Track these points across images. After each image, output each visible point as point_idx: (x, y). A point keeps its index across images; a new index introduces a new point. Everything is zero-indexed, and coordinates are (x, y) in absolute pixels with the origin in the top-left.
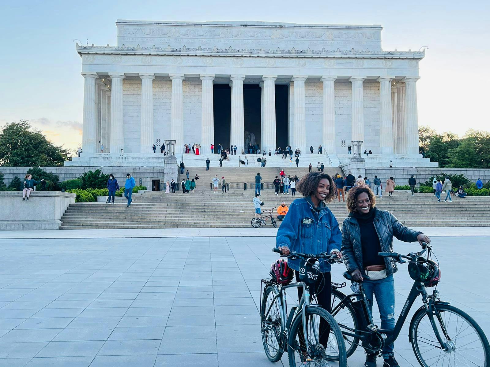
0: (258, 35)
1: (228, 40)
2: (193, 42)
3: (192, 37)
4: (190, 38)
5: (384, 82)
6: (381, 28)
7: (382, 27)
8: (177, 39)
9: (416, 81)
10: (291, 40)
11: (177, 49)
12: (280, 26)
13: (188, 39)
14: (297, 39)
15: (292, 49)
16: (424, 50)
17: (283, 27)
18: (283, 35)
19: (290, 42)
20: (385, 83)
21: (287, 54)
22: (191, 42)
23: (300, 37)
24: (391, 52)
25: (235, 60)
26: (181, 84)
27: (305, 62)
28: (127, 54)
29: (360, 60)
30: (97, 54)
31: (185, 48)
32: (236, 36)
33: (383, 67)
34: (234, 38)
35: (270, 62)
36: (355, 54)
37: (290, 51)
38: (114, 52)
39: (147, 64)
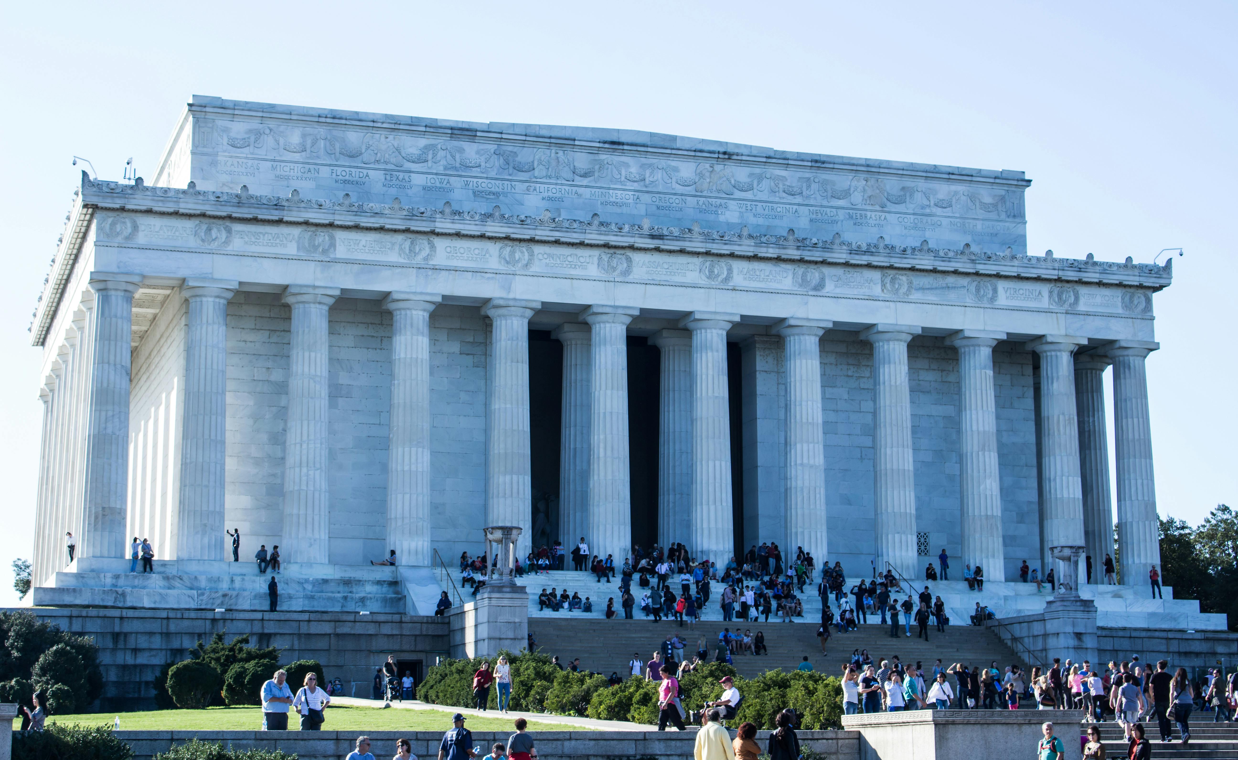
0: (655, 178)
1: (558, 187)
2: (444, 185)
3: (442, 168)
4: (436, 174)
5: (1053, 353)
6: (1024, 183)
7: (1027, 177)
8: (394, 173)
9: (1145, 357)
10: (756, 201)
11: (422, 213)
12: (725, 153)
13: (430, 176)
14: (777, 200)
15: (785, 234)
16: (1169, 261)
17: (735, 157)
18: (733, 182)
19: (754, 207)
20: (1057, 356)
21: (771, 250)
22: (438, 185)
23: (784, 191)
24: (1076, 264)
25: (605, 258)
26: (426, 330)
27: (823, 279)
28: (255, 220)
29: (986, 281)
30: (149, 212)
31: (447, 210)
32: (585, 175)
33: (1054, 307)
34: (579, 181)
35: (721, 267)
36: (973, 261)
37: (780, 241)
38: (210, 210)
39: (318, 257)
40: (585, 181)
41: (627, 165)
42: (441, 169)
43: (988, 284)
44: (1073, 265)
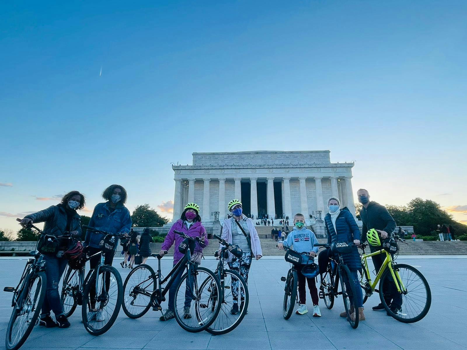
0: (264, 157)
1: (248, 160)
2: (230, 162)
7: (330, 151)
8: (222, 161)
9: (351, 179)
13: (228, 161)
14: (284, 159)
15: (282, 164)
16: (354, 162)
18: (277, 157)
19: (280, 160)
20: (333, 180)
23: (286, 158)
25: (252, 170)
26: (224, 183)
27: (289, 170)
28: (197, 169)
29: (318, 168)
30: (182, 169)
31: (226, 165)
32: (253, 158)
33: (332, 172)
34: (252, 159)
35: (271, 170)
36: (315, 165)
37: (280, 165)
38: (190, 168)
39: (207, 174)
40: (253, 159)
41: (268, 156)
42: (230, 159)
43: (319, 169)
44: (335, 164)
